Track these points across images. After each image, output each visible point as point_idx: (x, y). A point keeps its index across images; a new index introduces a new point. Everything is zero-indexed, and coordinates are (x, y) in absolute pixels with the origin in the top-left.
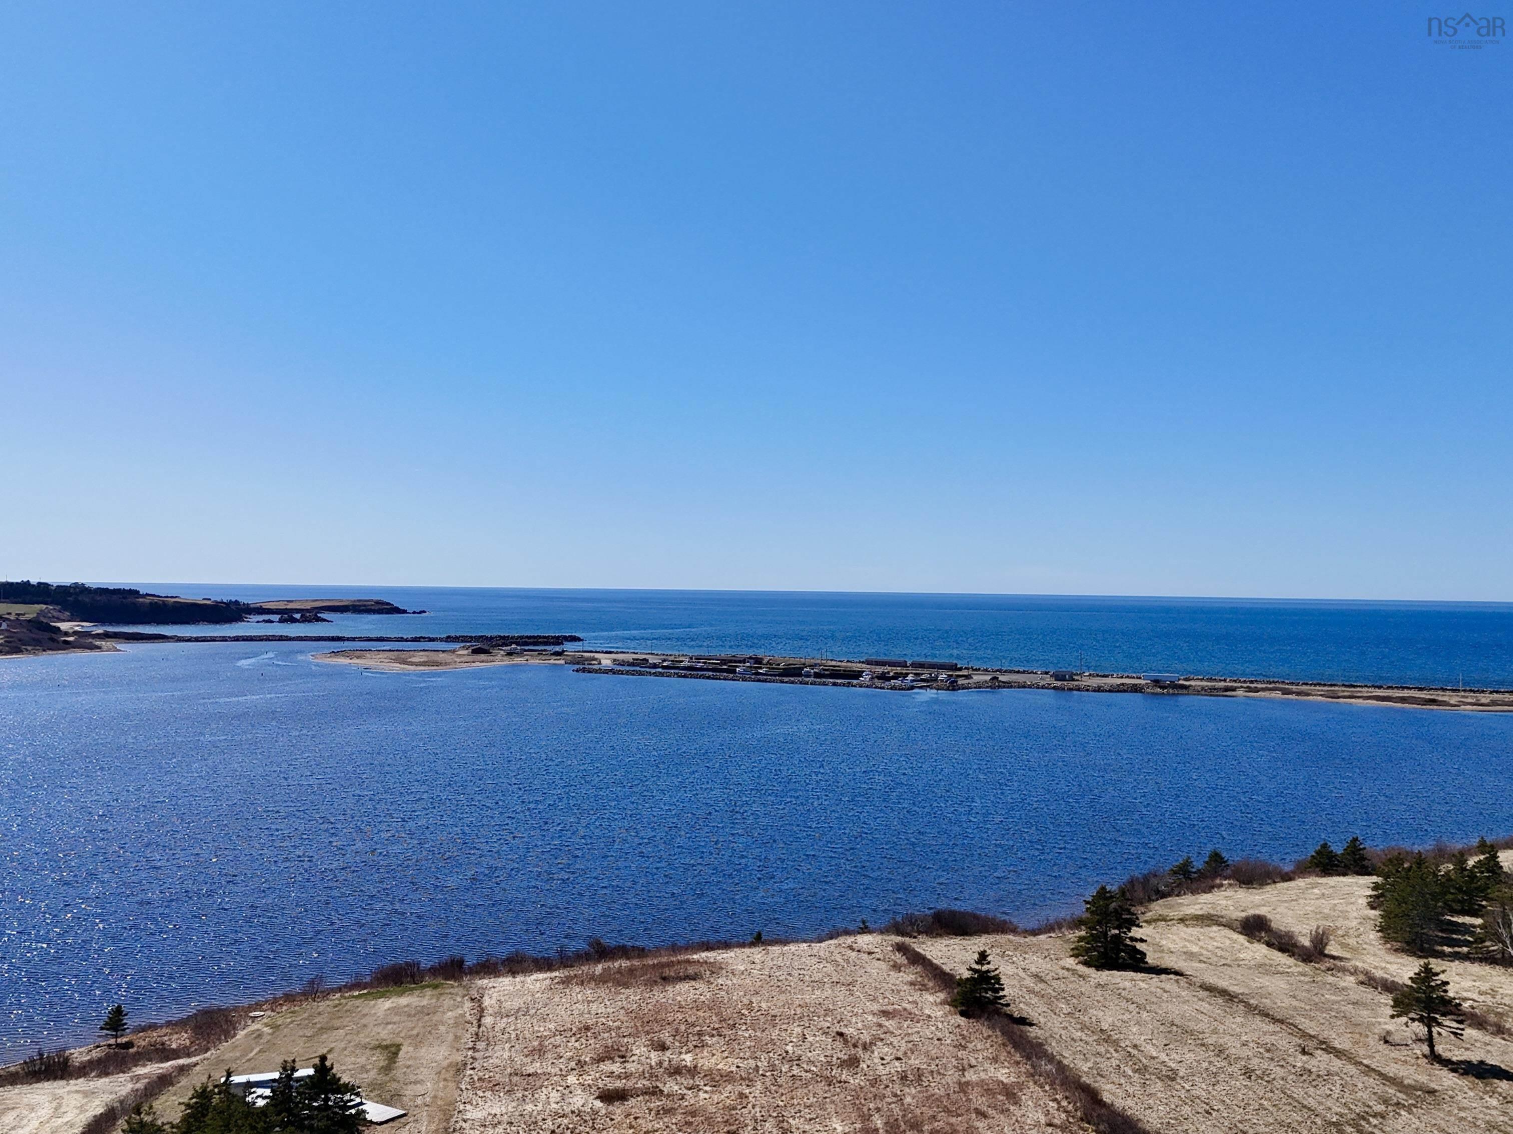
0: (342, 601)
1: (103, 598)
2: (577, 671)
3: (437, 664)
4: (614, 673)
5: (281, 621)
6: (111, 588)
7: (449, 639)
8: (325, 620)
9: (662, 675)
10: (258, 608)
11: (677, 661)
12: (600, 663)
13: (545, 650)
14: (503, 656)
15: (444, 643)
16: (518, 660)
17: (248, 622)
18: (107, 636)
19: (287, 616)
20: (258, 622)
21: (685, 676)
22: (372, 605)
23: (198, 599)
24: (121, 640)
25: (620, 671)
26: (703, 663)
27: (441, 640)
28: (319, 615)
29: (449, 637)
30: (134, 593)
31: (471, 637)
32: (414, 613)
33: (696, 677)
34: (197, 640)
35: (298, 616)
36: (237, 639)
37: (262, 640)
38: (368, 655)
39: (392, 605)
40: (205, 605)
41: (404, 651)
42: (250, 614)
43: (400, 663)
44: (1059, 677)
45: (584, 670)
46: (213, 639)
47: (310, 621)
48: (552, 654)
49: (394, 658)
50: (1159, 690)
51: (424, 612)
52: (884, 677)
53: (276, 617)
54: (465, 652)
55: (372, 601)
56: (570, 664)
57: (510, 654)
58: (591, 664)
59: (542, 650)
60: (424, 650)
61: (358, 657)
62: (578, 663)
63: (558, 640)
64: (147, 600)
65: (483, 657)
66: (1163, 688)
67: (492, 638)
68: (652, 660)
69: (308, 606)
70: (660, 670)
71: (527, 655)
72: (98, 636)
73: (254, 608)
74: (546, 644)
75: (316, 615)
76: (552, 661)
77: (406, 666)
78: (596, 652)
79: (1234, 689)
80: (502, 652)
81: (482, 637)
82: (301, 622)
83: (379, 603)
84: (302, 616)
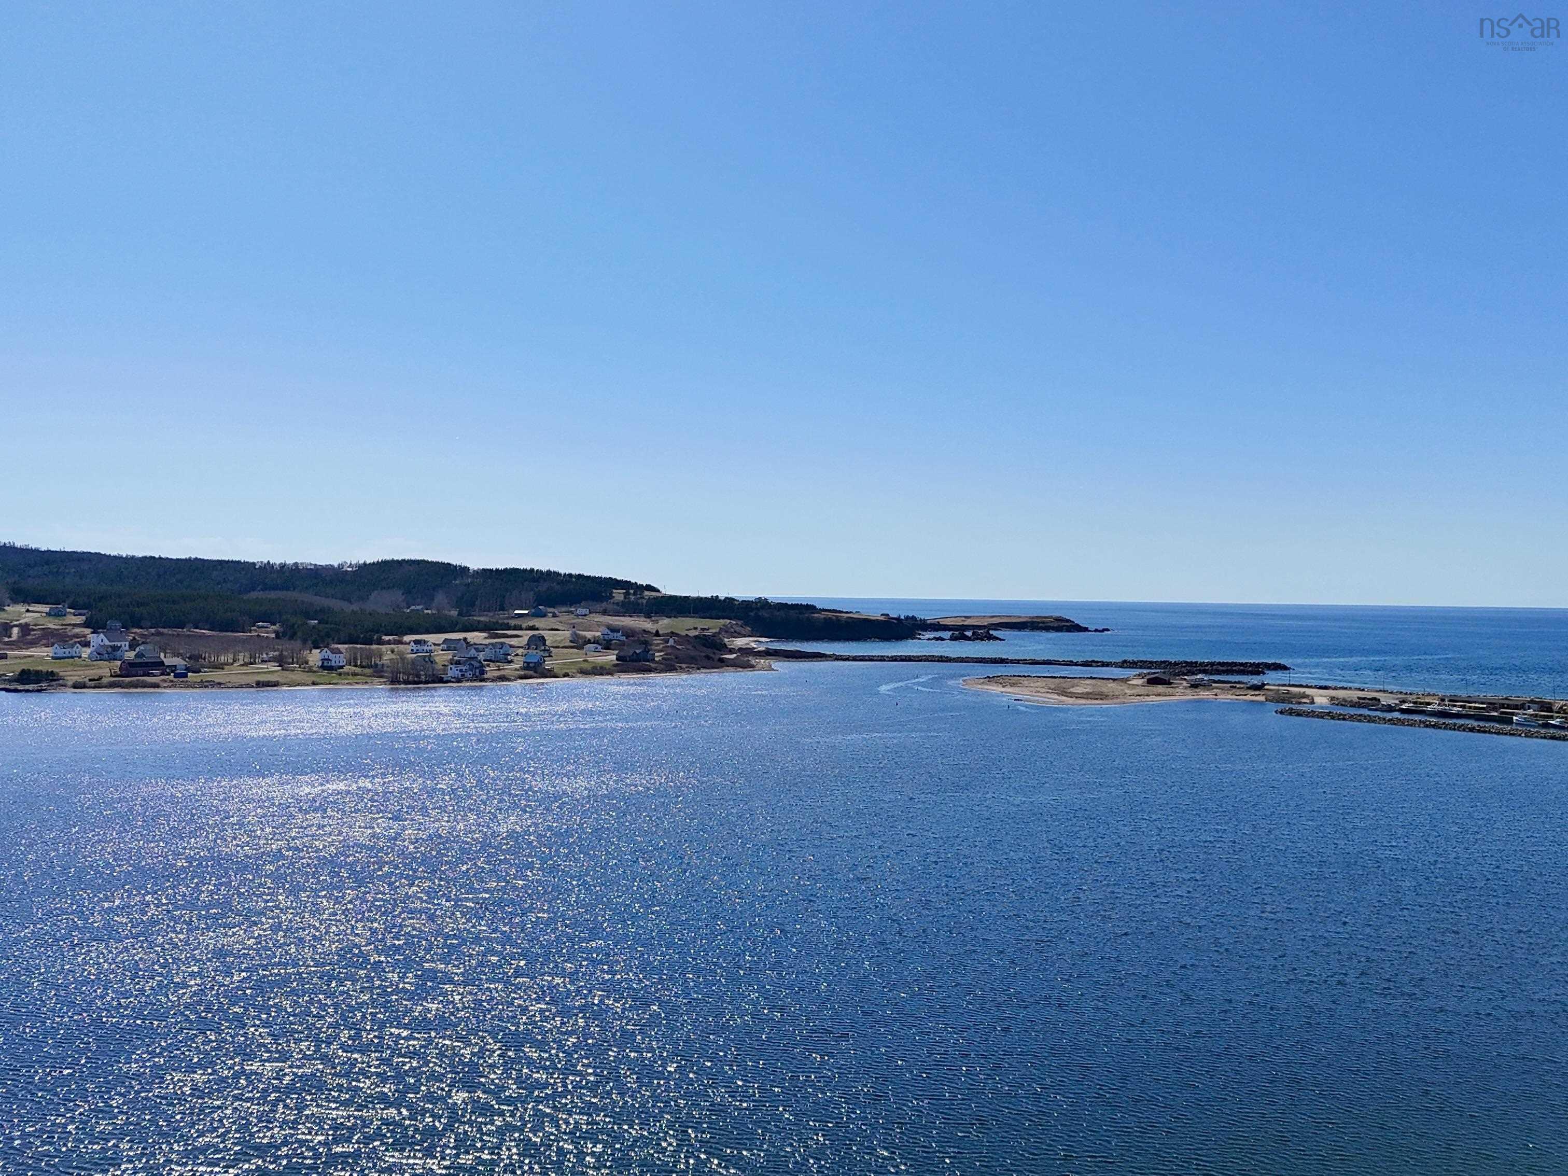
0: (1020, 617)
2: (1281, 713)
3: (1102, 696)
4: (1333, 718)
5: (953, 638)
6: (789, 603)
7: (1125, 664)
8: (996, 638)
9: (1402, 722)
10: (934, 624)
11: (1421, 703)
12: (1313, 702)
13: (1239, 682)
14: (1186, 688)
15: (1120, 669)
16: (1204, 694)
17: (920, 639)
19: (960, 632)
20: (929, 639)
21: (1436, 726)
22: (1051, 622)
23: (872, 614)
25: (1341, 715)
26: (1461, 706)
27: (1116, 665)
28: (991, 632)
29: (1125, 662)
31: (1151, 662)
32: (1096, 631)
33: (1454, 728)
35: (970, 633)
38: (1026, 682)
39: (1073, 622)
40: (881, 621)
41: (1068, 678)
42: (926, 630)
43: (1058, 694)
45: (1291, 712)
46: (884, 659)
47: (982, 639)
48: (1248, 688)
49: (1053, 687)
51: (1108, 630)
53: (947, 634)
54: (1140, 682)
55: (1051, 617)
56: (1271, 701)
57: (1194, 686)
58: (1300, 703)
59: (1235, 682)
60: (1091, 678)
61: (1012, 684)
62: (1283, 701)
63: (1257, 669)
64: (823, 615)
65: (1160, 688)
67: (1176, 664)
68: (1386, 700)
69: (985, 623)
70: (1396, 715)
71: (1217, 688)
73: (931, 624)
74: (1242, 673)
75: (988, 632)
76: (1248, 697)
77: (1064, 698)
78: (1307, 687)
80: (1185, 683)
81: (1164, 662)
82: (973, 640)
83: (1059, 619)
84: (974, 633)
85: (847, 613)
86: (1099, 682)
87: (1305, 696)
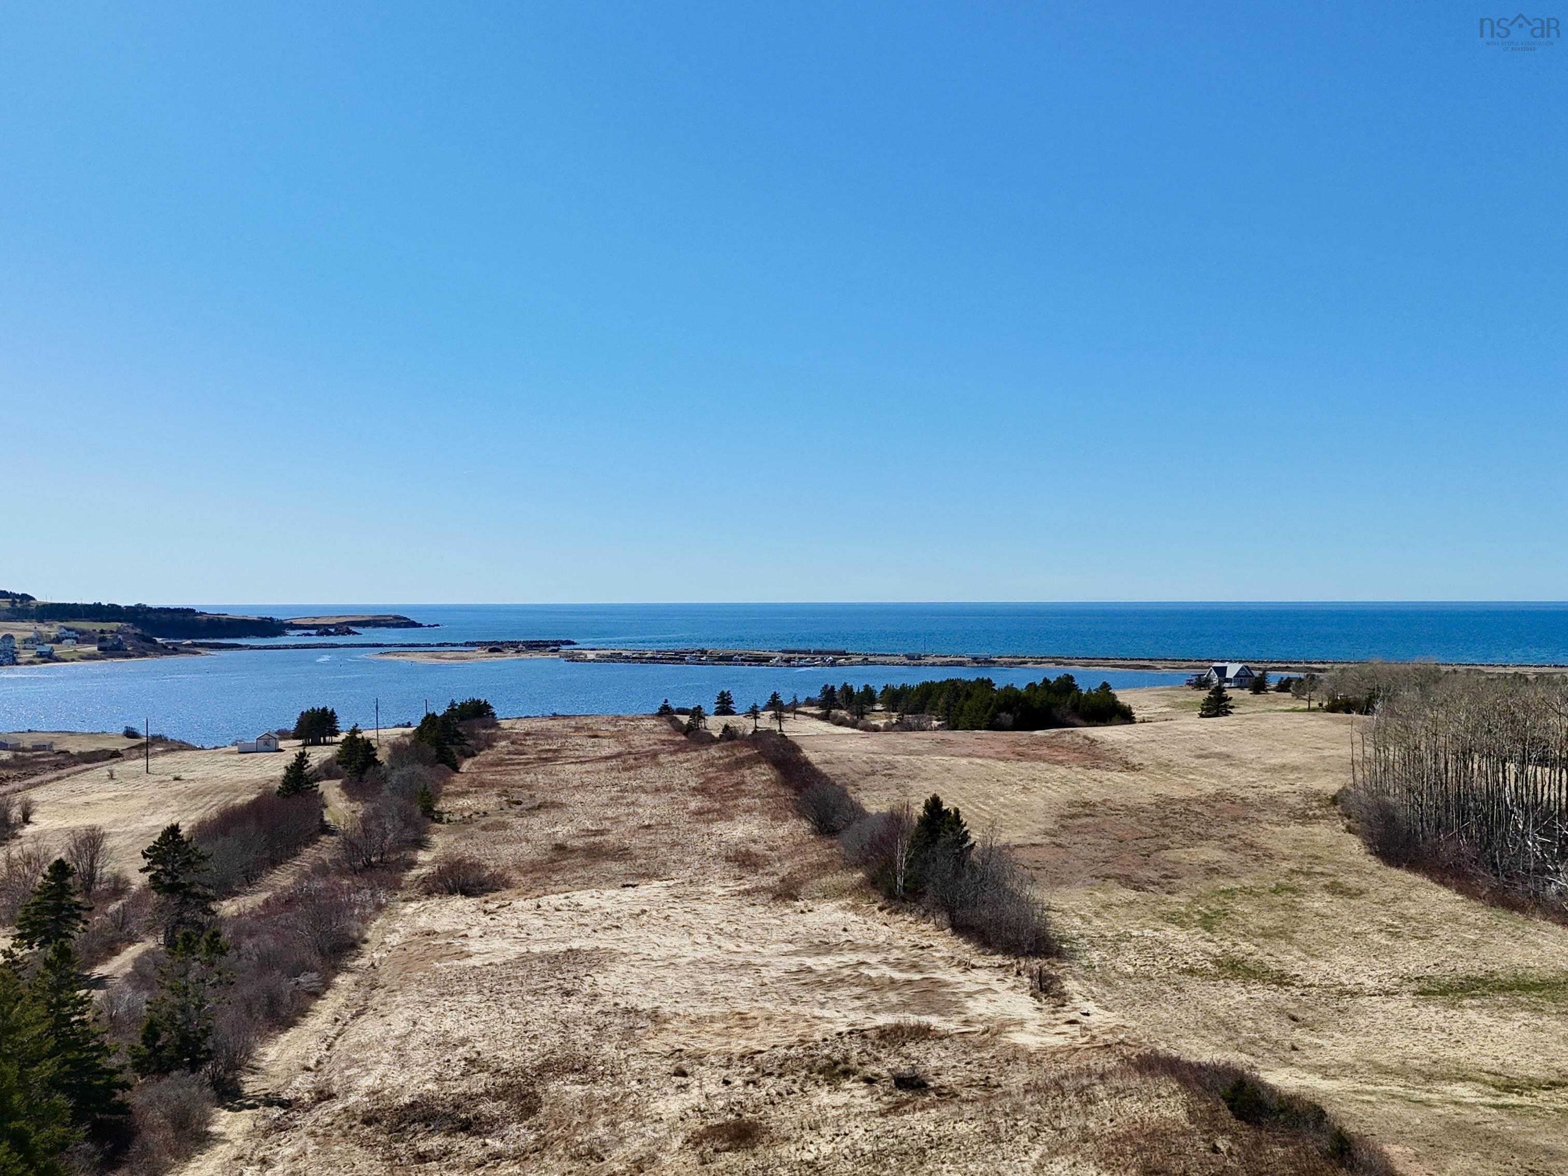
1: (168, 617)
2: (568, 661)
4: (596, 662)
5: (319, 633)
6: (171, 607)
8: (355, 632)
11: (643, 654)
12: (586, 657)
13: (545, 650)
14: (512, 653)
16: (524, 656)
17: (290, 635)
19: (324, 630)
20: (298, 635)
22: (390, 620)
23: (245, 616)
25: (599, 660)
28: (349, 628)
29: (467, 643)
30: (191, 612)
31: (484, 642)
32: (429, 626)
35: (332, 629)
39: (410, 620)
44: (910, 657)
45: (573, 661)
47: (343, 634)
48: (550, 652)
50: (976, 665)
53: (313, 631)
56: (562, 657)
57: (518, 652)
58: (579, 657)
59: (542, 650)
62: (570, 657)
66: (978, 663)
67: (502, 642)
68: (625, 654)
70: (631, 659)
74: (547, 646)
75: (347, 628)
76: (550, 656)
78: (584, 650)
79: (1026, 663)
80: (511, 651)
81: (494, 642)
83: (396, 617)
84: (336, 630)
85: (224, 615)
87: (581, 654)
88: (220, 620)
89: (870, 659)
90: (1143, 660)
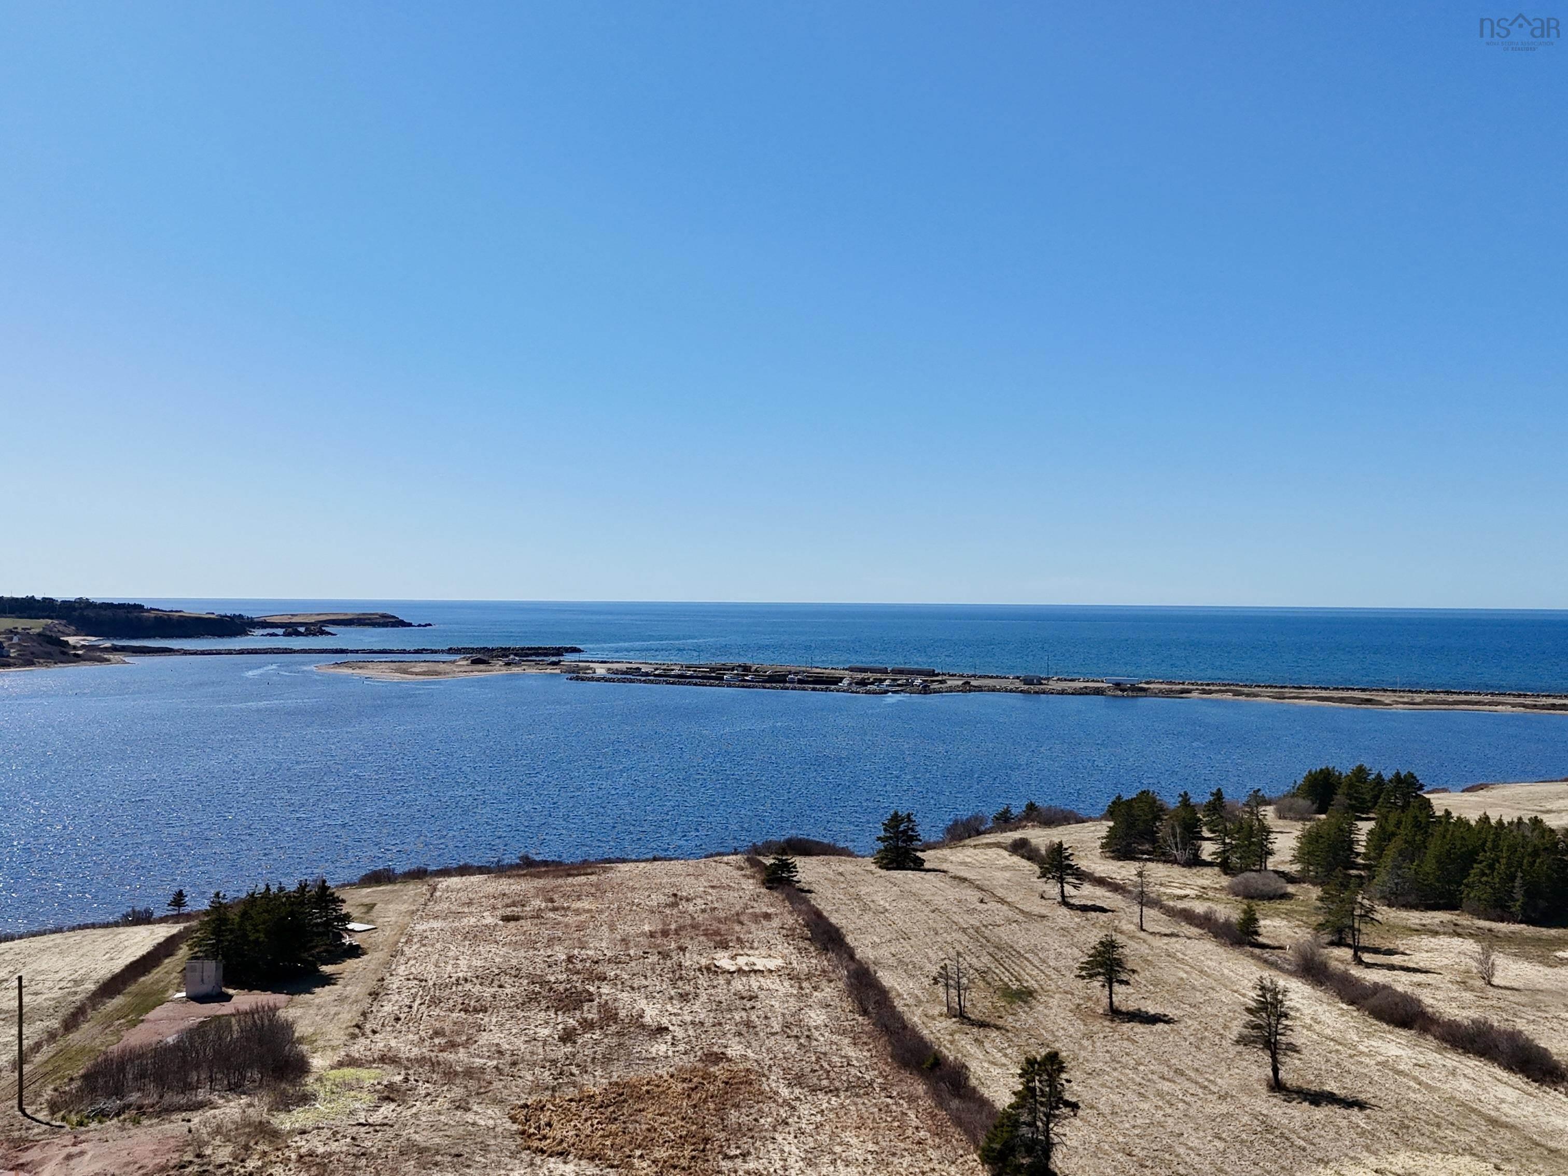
0: (346, 614)
1: (109, 613)
2: (571, 679)
3: (438, 673)
4: (606, 681)
5: (285, 635)
6: (114, 603)
7: (450, 651)
8: (330, 633)
9: (651, 682)
10: (262, 622)
11: (668, 670)
12: (594, 672)
13: (542, 661)
14: (501, 666)
15: (445, 654)
16: (515, 670)
17: (253, 635)
18: (115, 649)
19: (291, 629)
20: (261, 635)
21: (673, 683)
22: (377, 618)
23: (202, 613)
24: (127, 654)
25: (613, 679)
26: (693, 671)
27: (443, 651)
28: (323, 628)
29: (450, 649)
30: (139, 607)
31: (473, 649)
32: (420, 626)
33: (686, 684)
34: (203, 653)
35: (302, 629)
36: (241, 652)
37: (266, 653)
38: (370, 666)
39: (397, 618)
40: (210, 618)
41: (406, 662)
42: (254, 628)
43: (403, 674)
44: (1027, 681)
45: (577, 679)
46: (219, 653)
47: (314, 635)
48: (549, 664)
49: (396, 668)
50: (1119, 693)
52: (863, 683)
53: (280, 631)
54: (465, 663)
55: (377, 614)
56: (565, 673)
57: (508, 664)
58: (585, 673)
59: (539, 661)
60: (425, 661)
61: (360, 668)
62: (573, 672)
63: (558, 652)
64: (152, 614)
65: (482, 667)
66: (1123, 690)
67: (493, 650)
68: (645, 669)
69: (312, 620)
70: (652, 678)
71: (525, 665)
72: (106, 650)
73: (258, 622)
74: (546, 655)
75: (320, 628)
76: (548, 671)
77: (406, 676)
78: (592, 662)
80: (501, 663)
81: (484, 648)
82: (306, 636)
84: (306, 630)
85: (177, 611)
86: (431, 664)
87: (588, 668)
88: (170, 618)
89: (974, 683)
90: (1353, 689)
